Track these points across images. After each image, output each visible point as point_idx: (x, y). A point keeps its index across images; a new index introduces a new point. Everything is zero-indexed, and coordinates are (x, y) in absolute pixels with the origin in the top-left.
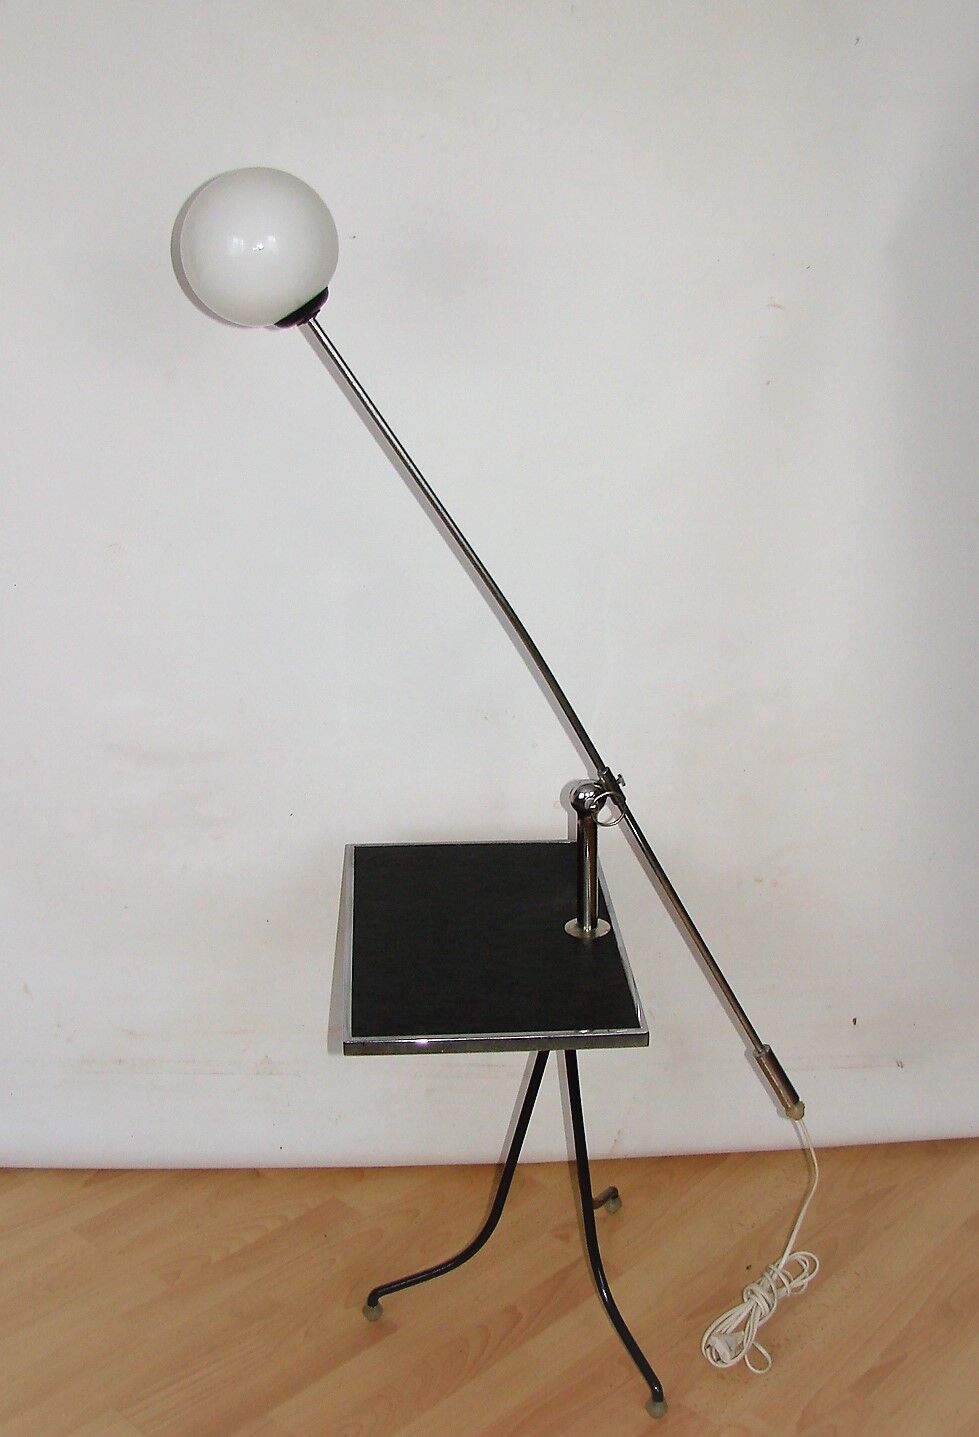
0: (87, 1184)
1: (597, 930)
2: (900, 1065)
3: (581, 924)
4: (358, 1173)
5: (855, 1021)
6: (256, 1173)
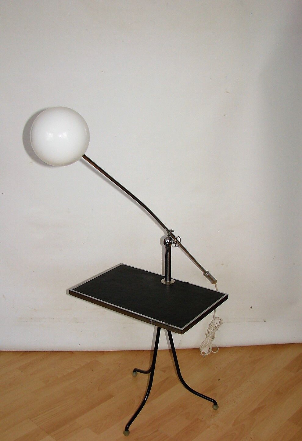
0: (21, 355)
1: (171, 282)
2: (265, 321)
3: (166, 280)
4: (102, 353)
5: (251, 307)
6: (72, 353)
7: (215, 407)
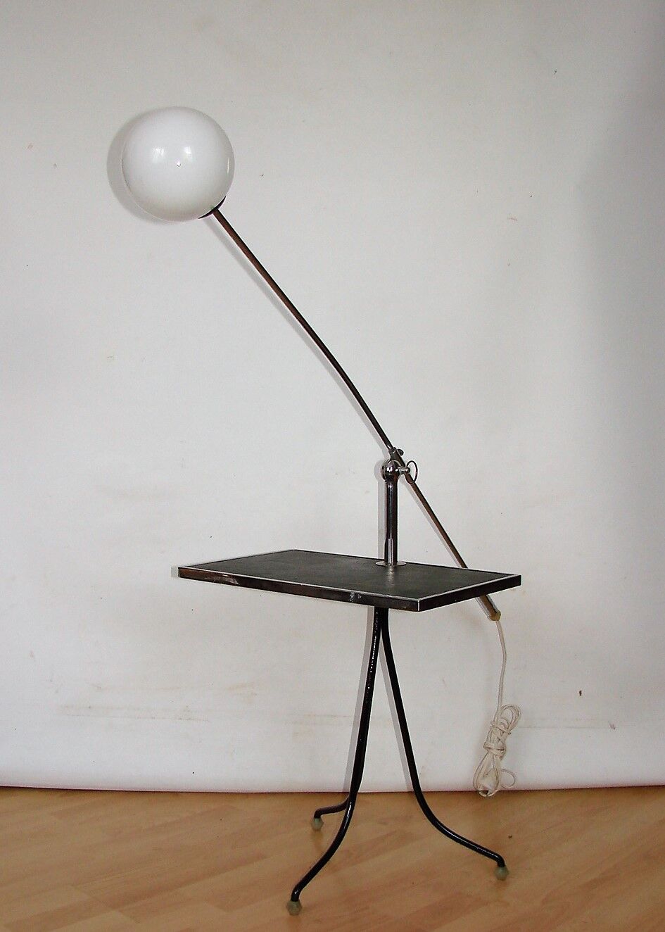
1: (397, 563)
2: (612, 727)
5: (580, 693)
7: (500, 870)
